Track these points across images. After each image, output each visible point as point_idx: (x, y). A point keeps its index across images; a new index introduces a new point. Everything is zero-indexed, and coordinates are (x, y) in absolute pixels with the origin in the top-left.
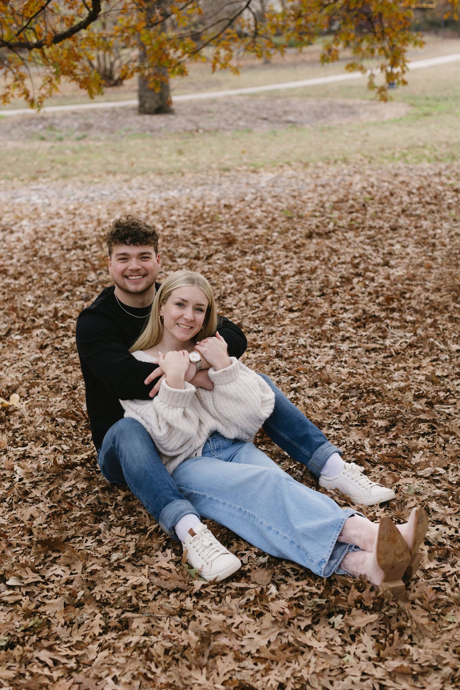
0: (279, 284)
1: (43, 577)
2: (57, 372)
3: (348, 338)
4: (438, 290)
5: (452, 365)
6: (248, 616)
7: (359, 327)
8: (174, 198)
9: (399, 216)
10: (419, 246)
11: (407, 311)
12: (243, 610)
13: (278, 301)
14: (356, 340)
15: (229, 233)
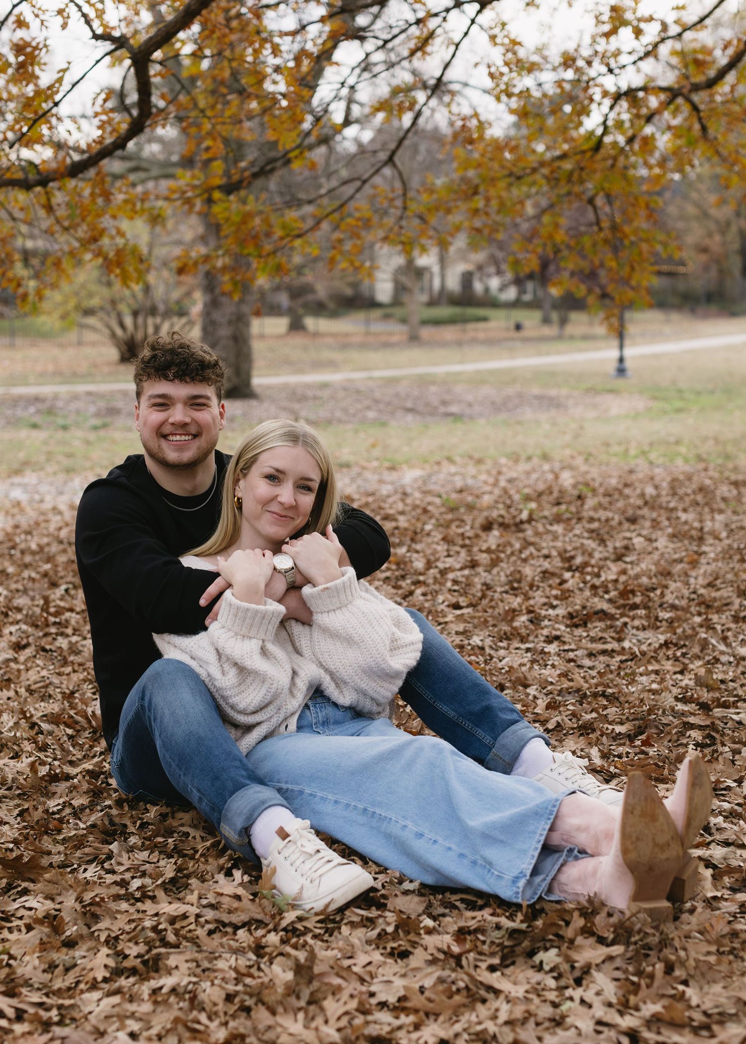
0: (435, 579)
2: (44, 674)
3: (557, 638)
4: (711, 586)
6: (382, 954)
7: (575, 625)
9: (638, 508)
11: (658, 608)
12: (372, 946)
13: (434, 596)
14: (570, 641)
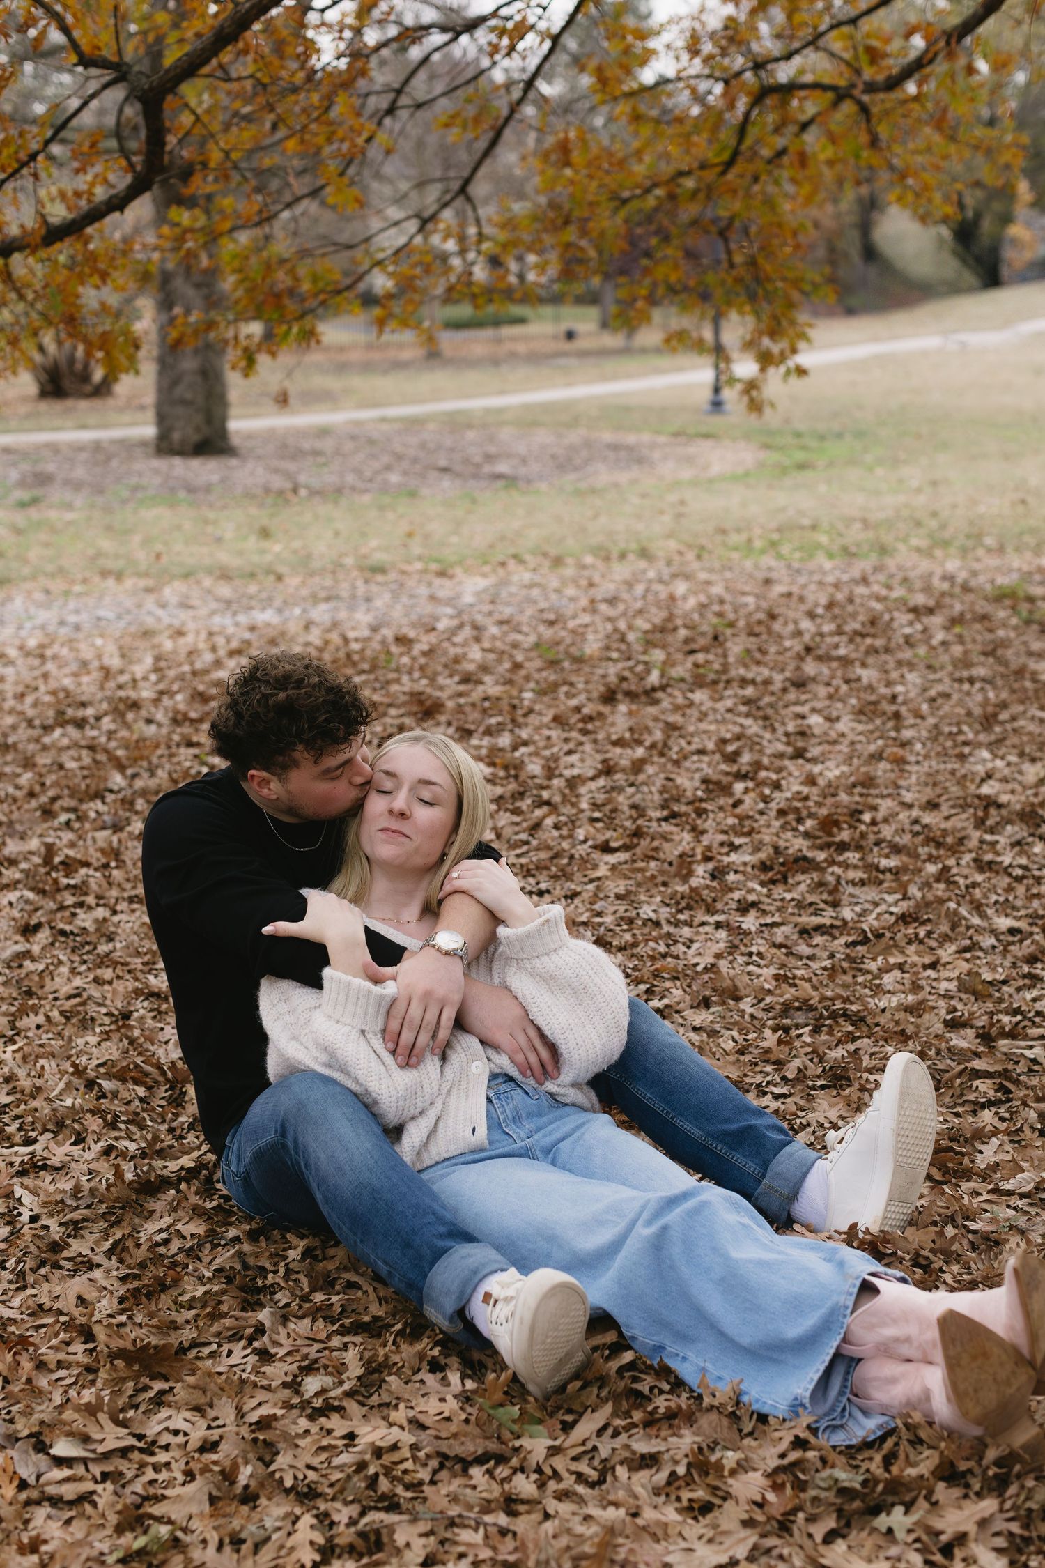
0: (564, 796)
1: (140, 1437)
2: (78, 982)
3: (754, 905)
4: (933, 806)
5: (1010, 959)
6: (678, 1510)
7: (773, 882)
8: (268, 625)
9: (800, 658)
10: (863, 718)
11: (876, 849)
12: (663, 1498)
13: (572, 830)
14: (772, 908)
15: (421, 693)
